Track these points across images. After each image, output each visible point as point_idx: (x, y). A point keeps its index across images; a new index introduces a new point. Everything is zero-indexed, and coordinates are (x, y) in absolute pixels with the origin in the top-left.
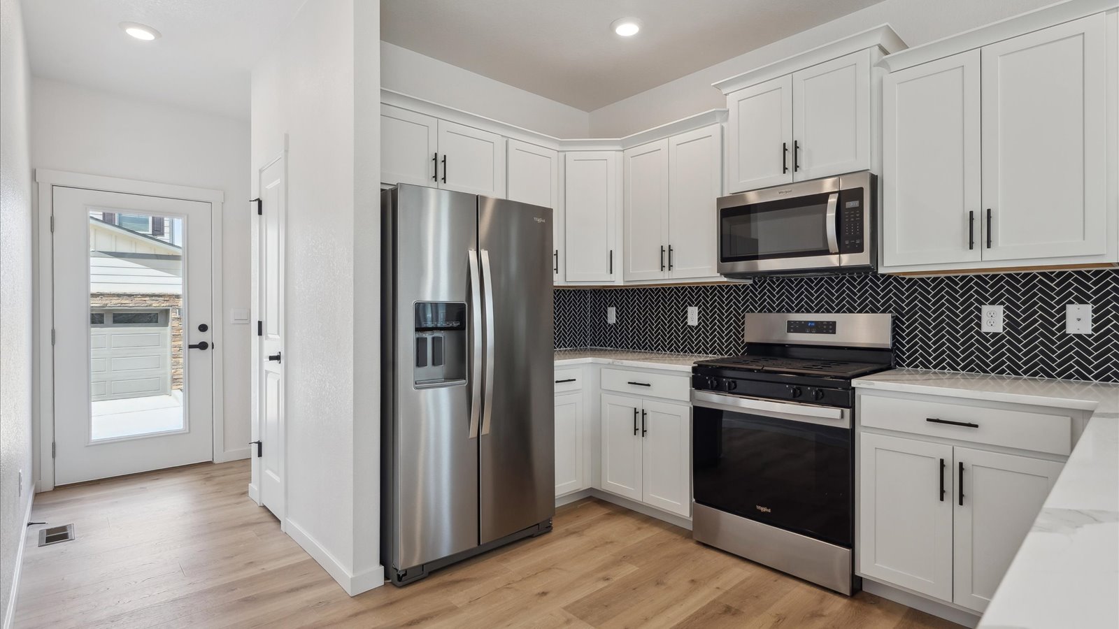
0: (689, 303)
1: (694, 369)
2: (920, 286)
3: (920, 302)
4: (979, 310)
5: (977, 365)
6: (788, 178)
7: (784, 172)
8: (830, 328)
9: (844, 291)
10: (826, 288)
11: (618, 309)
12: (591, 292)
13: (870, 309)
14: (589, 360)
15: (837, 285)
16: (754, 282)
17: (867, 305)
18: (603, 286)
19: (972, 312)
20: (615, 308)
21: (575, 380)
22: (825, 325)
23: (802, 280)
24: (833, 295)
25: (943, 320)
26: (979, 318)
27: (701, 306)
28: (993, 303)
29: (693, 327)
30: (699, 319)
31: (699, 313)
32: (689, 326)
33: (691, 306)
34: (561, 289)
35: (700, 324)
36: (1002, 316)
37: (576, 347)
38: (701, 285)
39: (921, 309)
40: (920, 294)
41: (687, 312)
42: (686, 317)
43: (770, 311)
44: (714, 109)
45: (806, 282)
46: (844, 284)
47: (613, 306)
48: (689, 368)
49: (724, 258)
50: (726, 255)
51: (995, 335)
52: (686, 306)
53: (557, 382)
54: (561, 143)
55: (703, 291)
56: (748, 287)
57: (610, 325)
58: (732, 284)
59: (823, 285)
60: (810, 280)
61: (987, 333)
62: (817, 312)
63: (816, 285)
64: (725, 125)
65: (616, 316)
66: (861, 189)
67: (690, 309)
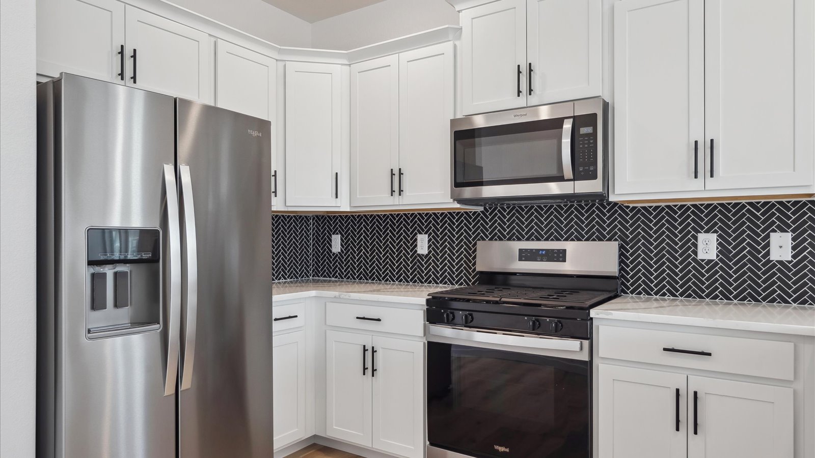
0: (418, 231)
1: (428, 301)
2: (643, 214)
3: (643, 229)
4: (696, 238)
5: (694, 291)
6: (521, 102)
7: (519, 96)
8: (560, 256)
9: (572, 219)
10: (555, 216)
11: (343, 236)
12: (314, 219)
13: (597, 237)
14: (313, 293)
15: (565, 212)
16: (485, 208)
17: (594, 233)
18: (328, 212)
19: (689, 240)
20: (339, 236)
21: (296, 316)
22: (556, 253)
23: (532, 207)
24: (562, 223)
25: (664, 248)
26: (696, 246)
27: (431, 233)
28: (707, 231)
29: (423, 255)
30: (429, 247)
31: (429, 241)
32: (419, 255)
33: (420, 233)
34: (280, 214)
35: (430, 252)
36: (715, 244)
37: (297, 278)
38: (431, 212)
39: (643, 237)
40: (643, 222)
41: (416, 239)
42: (416, 246)
43: (501, 239)
44: (447, 26)
45: (536, 210)
46: (573, 212)
47: (338, 234)
48: (423, 301)
49: (458, 184)
50: (458, 181)
51: (710, 261)
52: (416, 234)
53: (276, 320)
54: (280, 51)
55: (433, 218)
56: (479, 214)
57: (334, 254)
58: (462, 211)
59: (552, 213)
60: (540, 207)
61: (703, 260)
62: (547, 239)
63: (545, 213)
64: (457, 43)
65: (342, 245)
66: (595, 115)
67: (419, 237)
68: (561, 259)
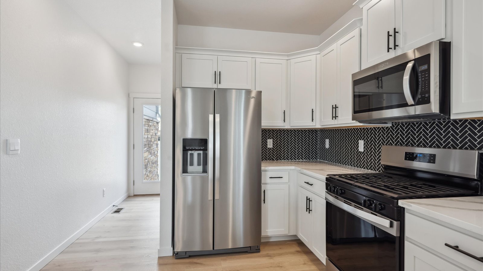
0: (359, 138)
1: (326, 178)
7: (388, 51)
8: (431, 158)
9: (449, 132)
10: (437, 130)
11: (330, 140)
12: (320, 131)
13: (469, 146)
14: (293, 167)
15: (444, 127)
16: (393, 125)
17: (466, 143)
18: (324, 128)
20: (328, 140)
23: (421, 123)
24: (442, 135)
27: (365, 140)
29: (361, 152)
30: (364, 148)
31: (364, 144)
32: (359, 152)
33: (360, 140)
35: (365, 151)
37: (310, 159)
38: (365, 127)
41: (358, 143)
42: (358, 147)
43: (401, 145)
44: (354, 20)
45: (423, 125)
46: (449, 127)
47: (328, 139)
48: (324, 178)
50: (356, 110)
52: (358, 140)
53: (271, 178)
55: (366, 131)
56: (389, 128)
57: (326, 149)
58: (381, 127)
59: (434, 127)
63: (430, 127)
64: (362, 27)
65: (329, 144)
66: (429, 55)
67: (360, 141)
68: (432, 161)
